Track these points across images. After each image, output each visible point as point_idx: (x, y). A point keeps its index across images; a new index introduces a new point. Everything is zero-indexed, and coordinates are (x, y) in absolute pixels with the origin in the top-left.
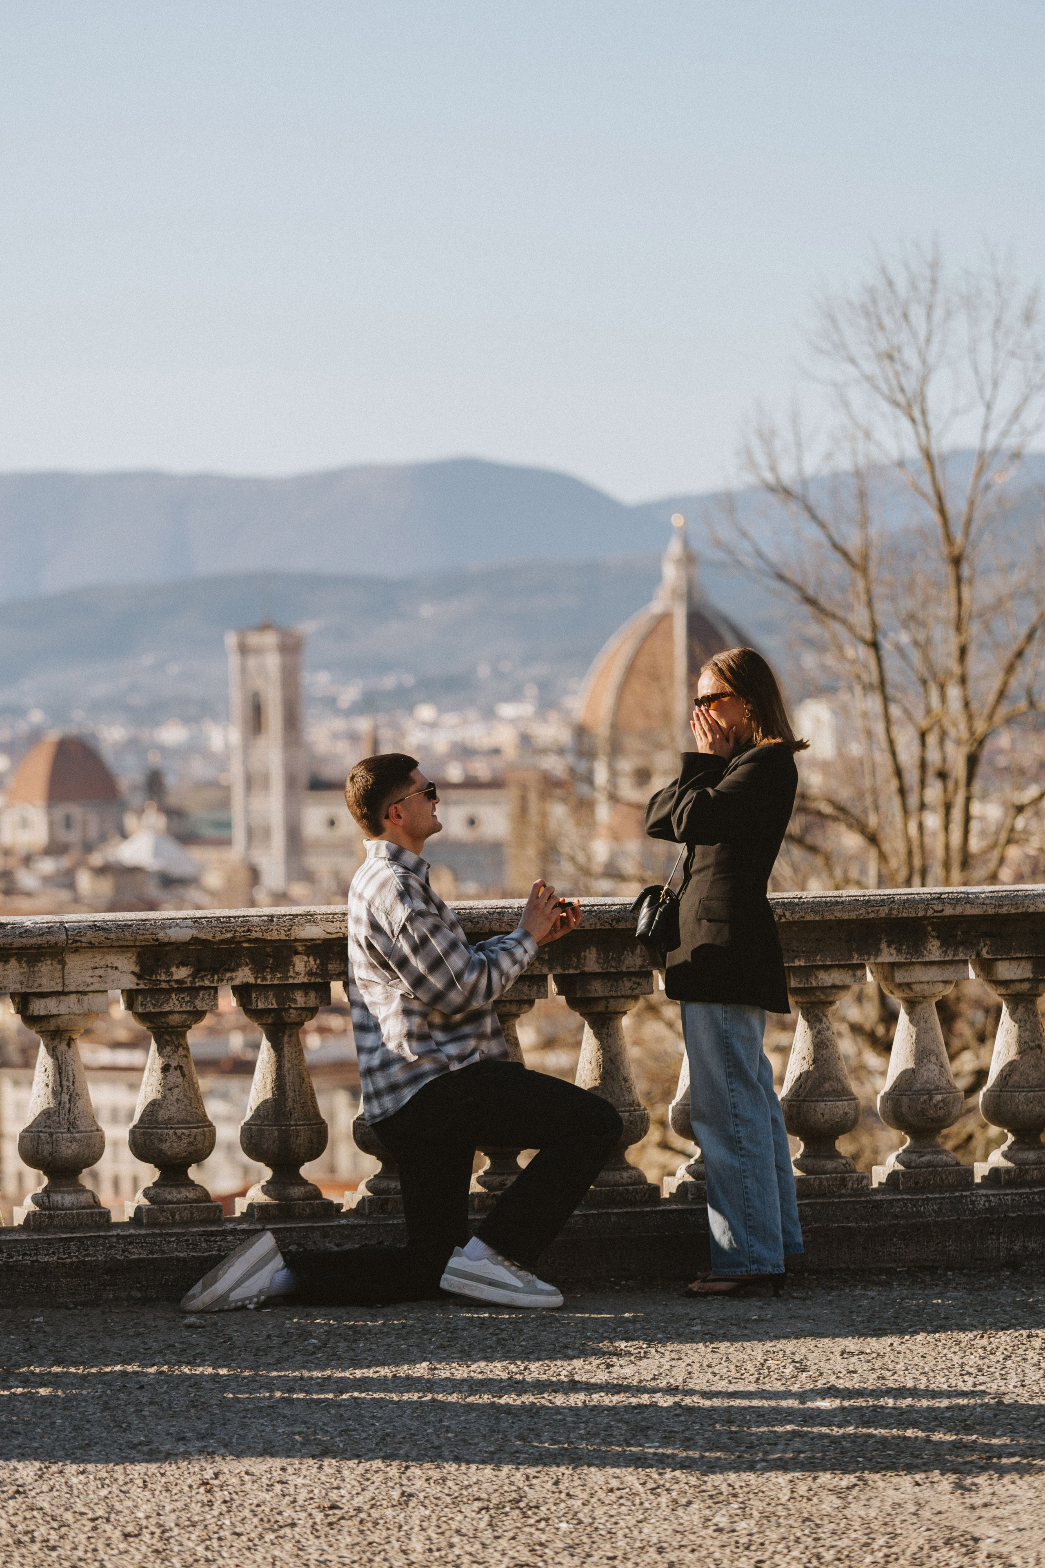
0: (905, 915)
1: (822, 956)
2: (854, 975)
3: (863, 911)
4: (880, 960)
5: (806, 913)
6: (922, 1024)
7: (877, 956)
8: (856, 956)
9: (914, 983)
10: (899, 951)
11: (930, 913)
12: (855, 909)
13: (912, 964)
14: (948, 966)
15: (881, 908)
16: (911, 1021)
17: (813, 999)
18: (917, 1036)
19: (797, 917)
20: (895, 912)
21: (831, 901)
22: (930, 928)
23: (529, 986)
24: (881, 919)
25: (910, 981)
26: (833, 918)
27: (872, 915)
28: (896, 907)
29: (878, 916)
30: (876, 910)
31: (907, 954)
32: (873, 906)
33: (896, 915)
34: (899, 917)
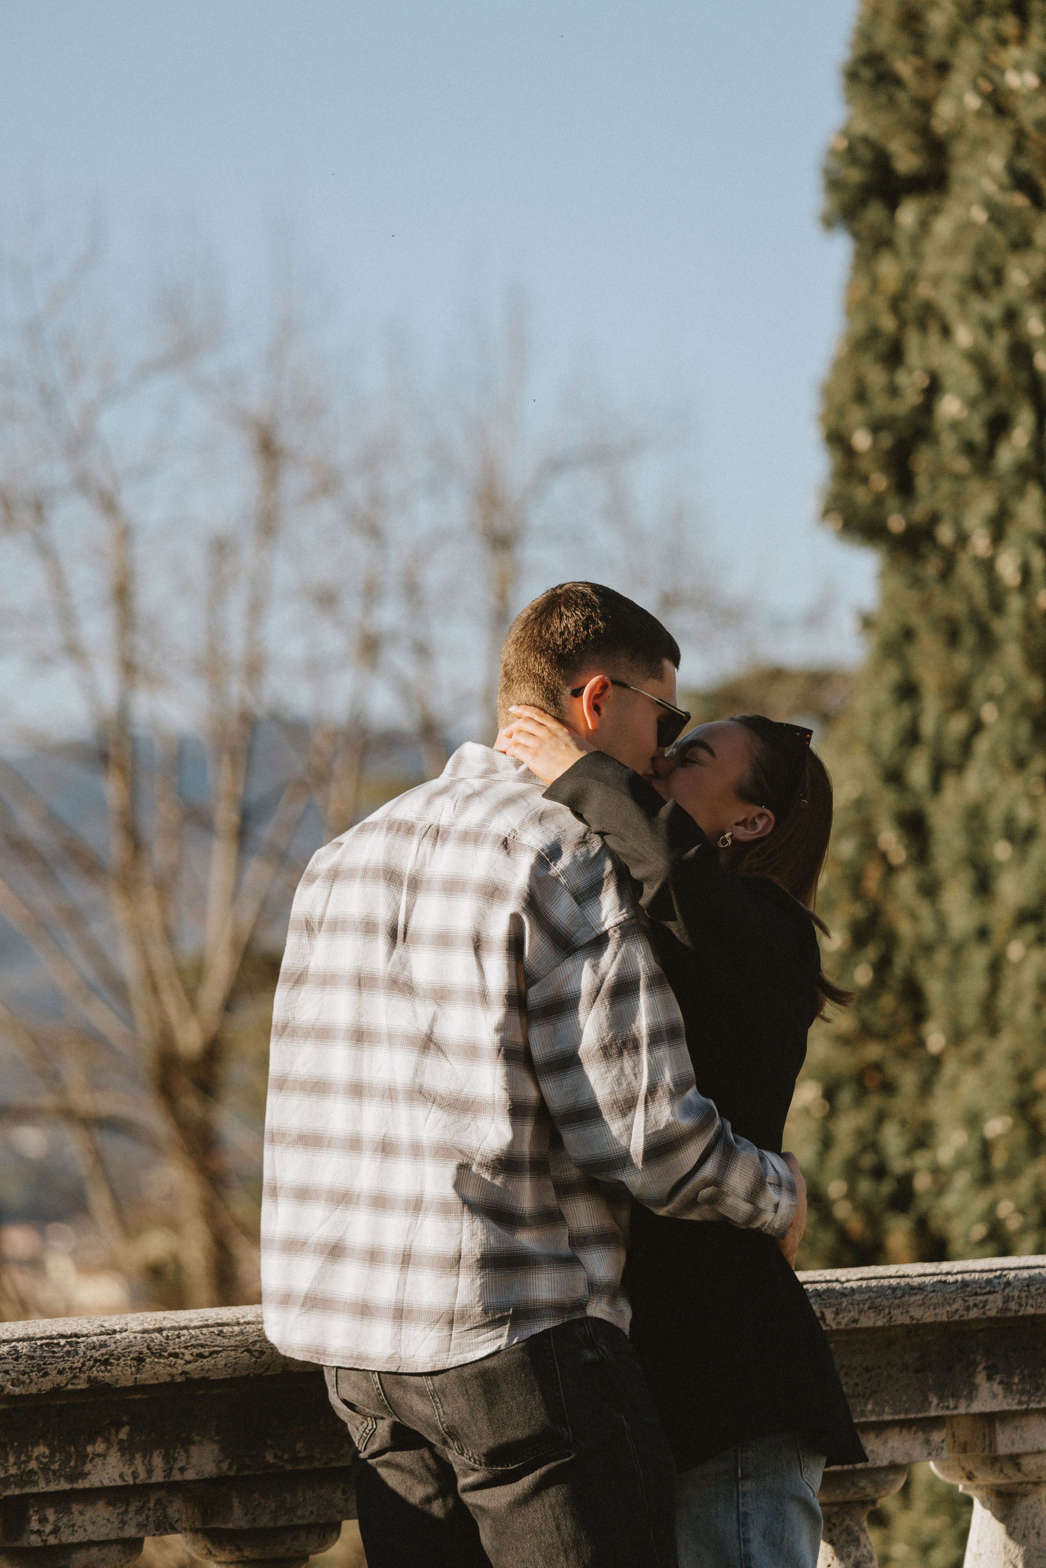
0: (1030, 1311)
1: (876, 1404)
2: (927, 1442)
3: (958, 1305)
4: (977, 1407)
5: (861, 1312)
6: (1033, 1539)
7: (970, 1398)
8: (935, 1401)
9: (1026, 1454)
10: (1007, 1386)
12: (946, 1301)
13: (1027, 1413)
15: (991, 1297)
16: (1010, 1534)
17: (851, 1495)
19: (845, 1320)
20: (1013, 1306)
21: (898, 1286)
23: (344, 1492)
24: (990, 1319)
25: (1015, 1450)
26: (907, 1321)
27: (974, 1314)
28: (1016, 1293)
29: (984, 1313)
30: (980, 1302)
31: (1023, 1392)
32: (976, 1294)
33: (1017, 1311)
34: (1021, 1314)
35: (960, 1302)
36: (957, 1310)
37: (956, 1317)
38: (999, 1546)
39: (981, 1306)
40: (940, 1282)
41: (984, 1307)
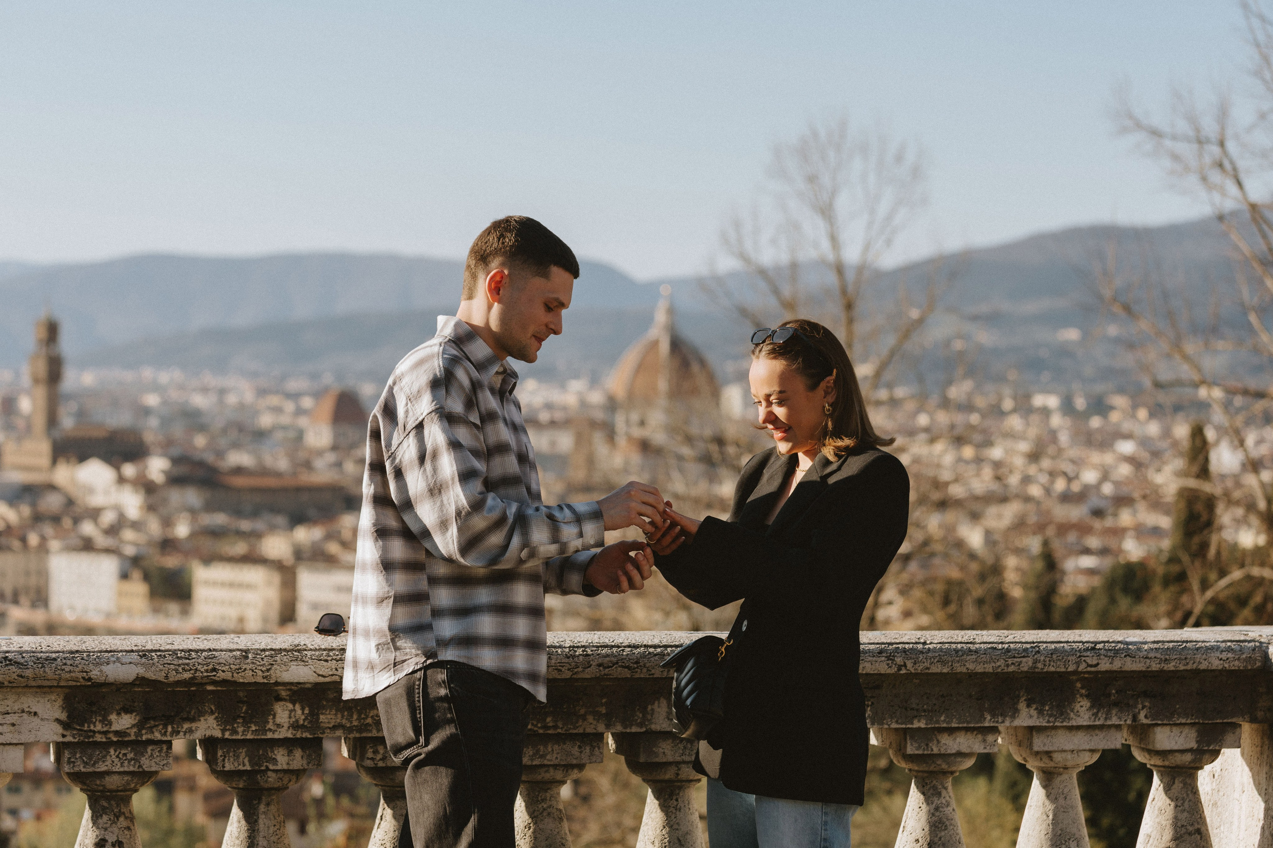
0: (1052, 669)
1: (947, 717)
2: (984, 741)
3: (1001, 663)
4: (1018, 722)
5: (931, 664)
6: (1061, 801)
7: (1013, 717)
8: (989, 718)
9: (1055, 751)
10: (1040, 712)
11: (1082, 667)
12: (992, 660)
13: (1055, 728)
14: (1097, 732)
15: (1024, 660)
16: (1048, 796)
17: (932, 768)
18: (1055, 815)
19: (920, 668)
20: (1040, 665)
21: (962, 649)
22: (1079, 685)
23: (580, 747)
24: (1023, 672)
25: (1051, 749)
26: (965, 670)
27: (1012, 669)
28: (1042, 658)
29: (1019, 669)
30: (1017, 662)
31: (1050, 716)
32: (1014, 657)
33: (1041, 669)
34: (1045, 670)
35: (1002, 661)
36: (1000, 666)
37: (999, 670)
38: (1040, 803)
39: (1017, 664)
40: (992, 648)
41: (1019, 665)
